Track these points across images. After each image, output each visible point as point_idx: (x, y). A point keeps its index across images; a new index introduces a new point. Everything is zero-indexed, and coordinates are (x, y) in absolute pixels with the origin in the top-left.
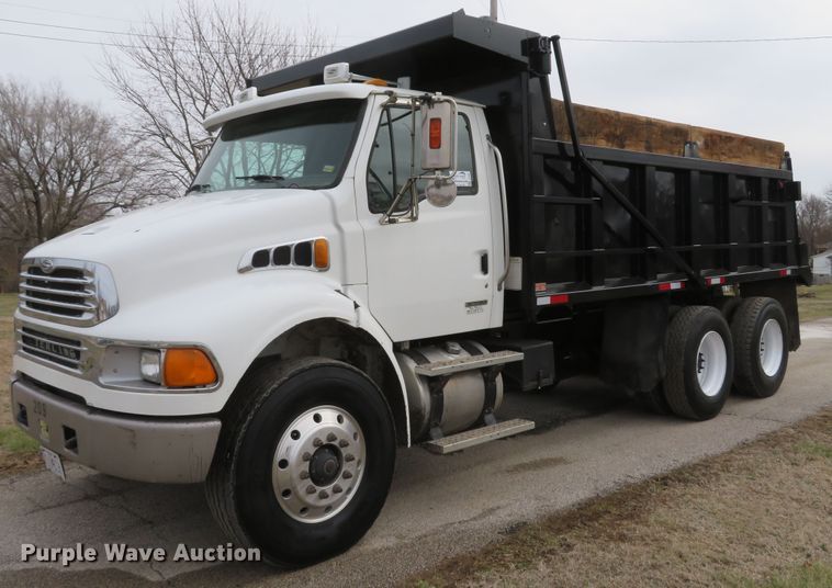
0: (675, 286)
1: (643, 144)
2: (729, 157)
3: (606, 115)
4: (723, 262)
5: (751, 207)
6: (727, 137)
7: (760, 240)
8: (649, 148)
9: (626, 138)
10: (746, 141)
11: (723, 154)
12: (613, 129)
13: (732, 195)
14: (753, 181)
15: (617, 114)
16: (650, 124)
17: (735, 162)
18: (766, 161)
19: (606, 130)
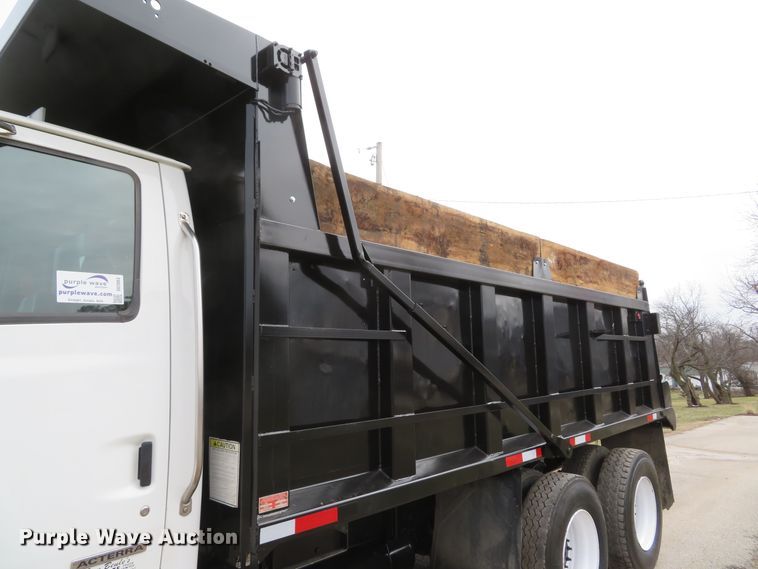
0: (529, 455)
1: (477, 254)
2: (586, 282)
3: (416, 205)
4: (586, 412)
5: (611, 342)
6: (581, 258)
7: (624, 381)
8: (484, 261)
9: (449, 243)
10: (601, 264)
11: (578, 277)
12: (427, 227)
13: (592, 327)
14: (611, 311)
15: (435, 206)
16: (485, 228)
17: (591, 287)
18: (623, 289)
19: (416, 227)
